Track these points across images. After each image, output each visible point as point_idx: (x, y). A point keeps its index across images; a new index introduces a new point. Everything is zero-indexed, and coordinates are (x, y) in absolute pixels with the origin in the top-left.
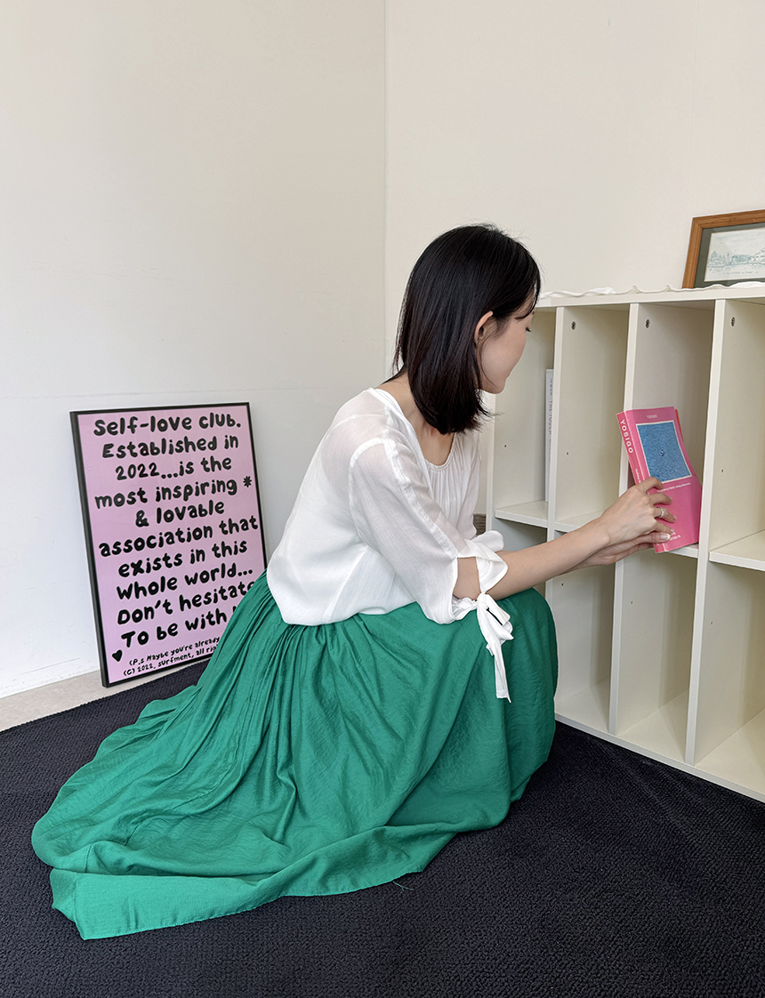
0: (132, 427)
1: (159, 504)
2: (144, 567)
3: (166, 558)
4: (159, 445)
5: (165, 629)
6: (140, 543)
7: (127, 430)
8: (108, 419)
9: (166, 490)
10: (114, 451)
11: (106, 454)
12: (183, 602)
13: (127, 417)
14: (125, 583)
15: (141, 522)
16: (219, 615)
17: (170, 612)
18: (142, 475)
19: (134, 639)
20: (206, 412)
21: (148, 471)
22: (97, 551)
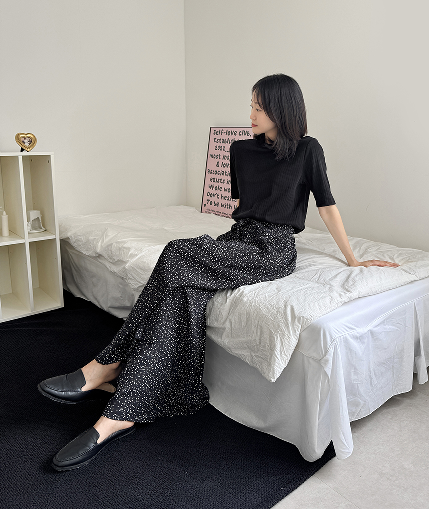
0: (222, 133)
1: (223, 161)
2: (215, 180)
3: (221, 180)
4: (227, 140)
5: (216, 203)
6: (216, 173)
7: (221, 134)
8: (218, 130)
9: (226, 156)
10: (216, 140)
11: (215, 142)
12: (222, 196)
13: (221, 129)
14: (211, 183)
15: (218, 166)
16: (230, 206)
17: (218, 198)
18: (221, 150)
19: (209, 202)
20: (241, 130)
21: (223, 149)
22: (207, 171)
